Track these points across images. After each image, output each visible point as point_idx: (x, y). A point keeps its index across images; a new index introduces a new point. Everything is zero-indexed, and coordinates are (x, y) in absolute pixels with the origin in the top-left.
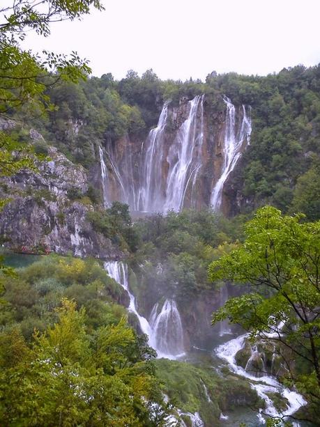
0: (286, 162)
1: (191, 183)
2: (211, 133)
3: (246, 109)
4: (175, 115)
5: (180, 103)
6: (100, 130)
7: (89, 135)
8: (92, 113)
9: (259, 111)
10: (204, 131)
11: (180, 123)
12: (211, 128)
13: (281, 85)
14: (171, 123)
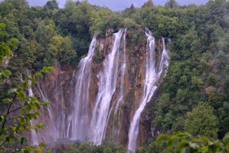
0: (189, 96)
1: (113, 112)
2: (132, 65)
3: (166, 41)
4: (102, 46)
5: (106, 35)
6: (29, 61)
7: (18, 66)
8: (22, 46)
9: (175, 44)
10: (127, 63)
11: (107, 54)
12: (133, 60)
13: (198, 20)
14: (98, 54)
